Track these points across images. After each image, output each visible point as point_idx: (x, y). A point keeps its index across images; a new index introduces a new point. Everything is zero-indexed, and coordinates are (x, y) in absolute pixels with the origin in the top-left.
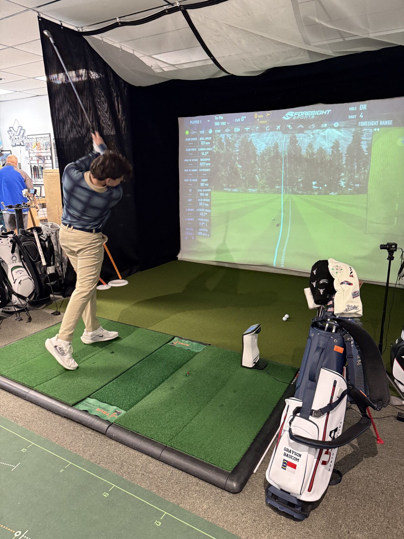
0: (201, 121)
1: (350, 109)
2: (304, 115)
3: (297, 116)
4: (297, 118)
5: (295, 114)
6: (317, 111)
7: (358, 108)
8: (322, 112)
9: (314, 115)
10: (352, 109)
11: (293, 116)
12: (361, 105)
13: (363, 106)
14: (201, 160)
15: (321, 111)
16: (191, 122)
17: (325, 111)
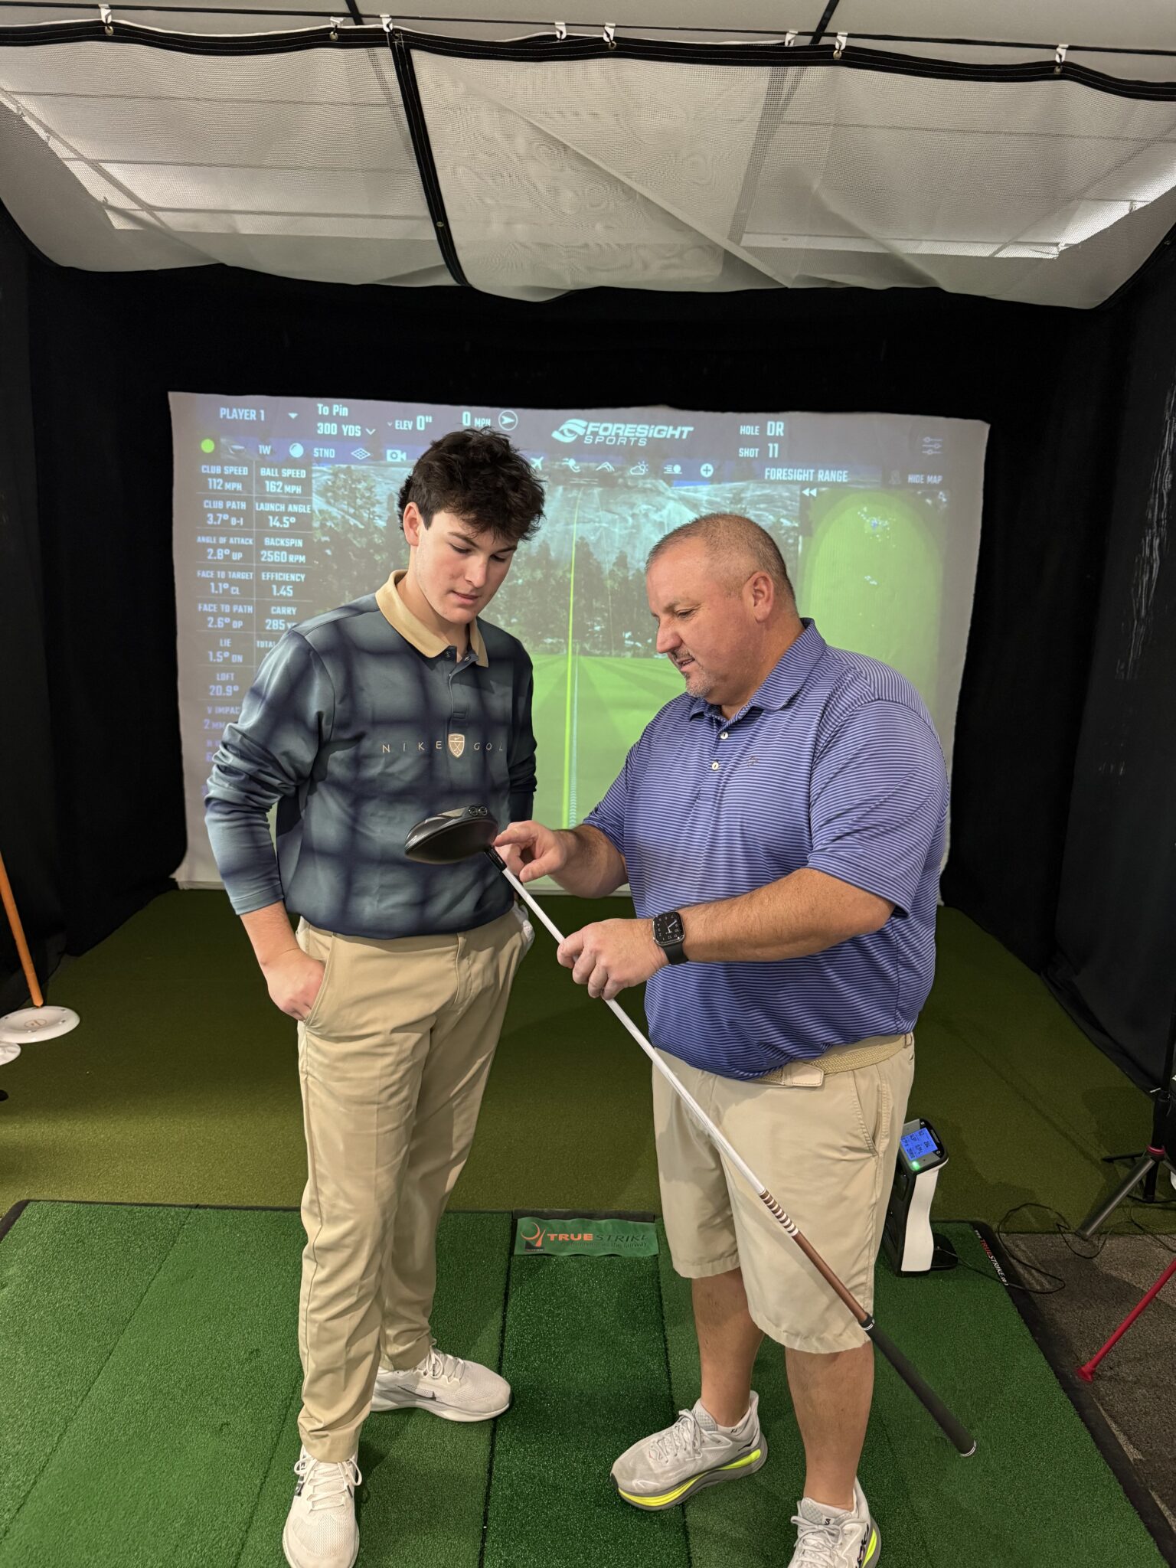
0: (262, 412)
1: (741, 430)
2: (617, 435)
3: (595, 434)
4: (597, 440)
5: (590, 429)
6: (653, 427)
7: (763, 430)
8: (668, 432)
9: (647, 437)
10: (747, 430)
11: (585, 434)
12: (769, 423)
13: (776, 425)
14: (268, 541)
15: (665, 428)
16: (224, 412)
17: (675, 429)
